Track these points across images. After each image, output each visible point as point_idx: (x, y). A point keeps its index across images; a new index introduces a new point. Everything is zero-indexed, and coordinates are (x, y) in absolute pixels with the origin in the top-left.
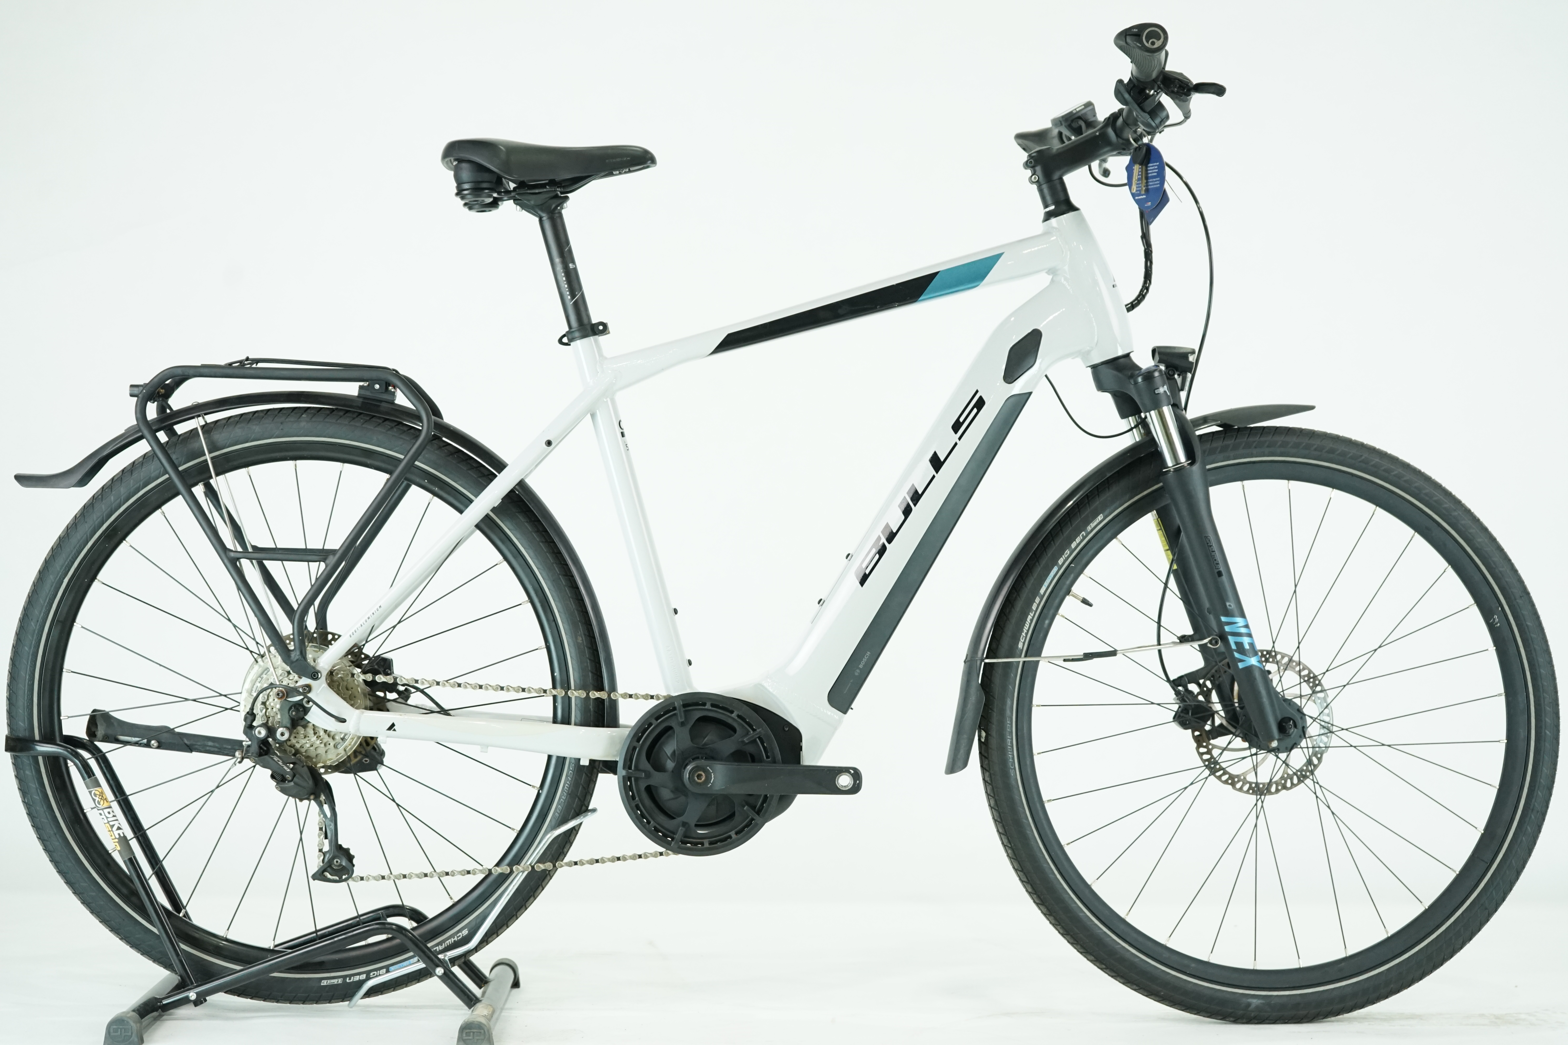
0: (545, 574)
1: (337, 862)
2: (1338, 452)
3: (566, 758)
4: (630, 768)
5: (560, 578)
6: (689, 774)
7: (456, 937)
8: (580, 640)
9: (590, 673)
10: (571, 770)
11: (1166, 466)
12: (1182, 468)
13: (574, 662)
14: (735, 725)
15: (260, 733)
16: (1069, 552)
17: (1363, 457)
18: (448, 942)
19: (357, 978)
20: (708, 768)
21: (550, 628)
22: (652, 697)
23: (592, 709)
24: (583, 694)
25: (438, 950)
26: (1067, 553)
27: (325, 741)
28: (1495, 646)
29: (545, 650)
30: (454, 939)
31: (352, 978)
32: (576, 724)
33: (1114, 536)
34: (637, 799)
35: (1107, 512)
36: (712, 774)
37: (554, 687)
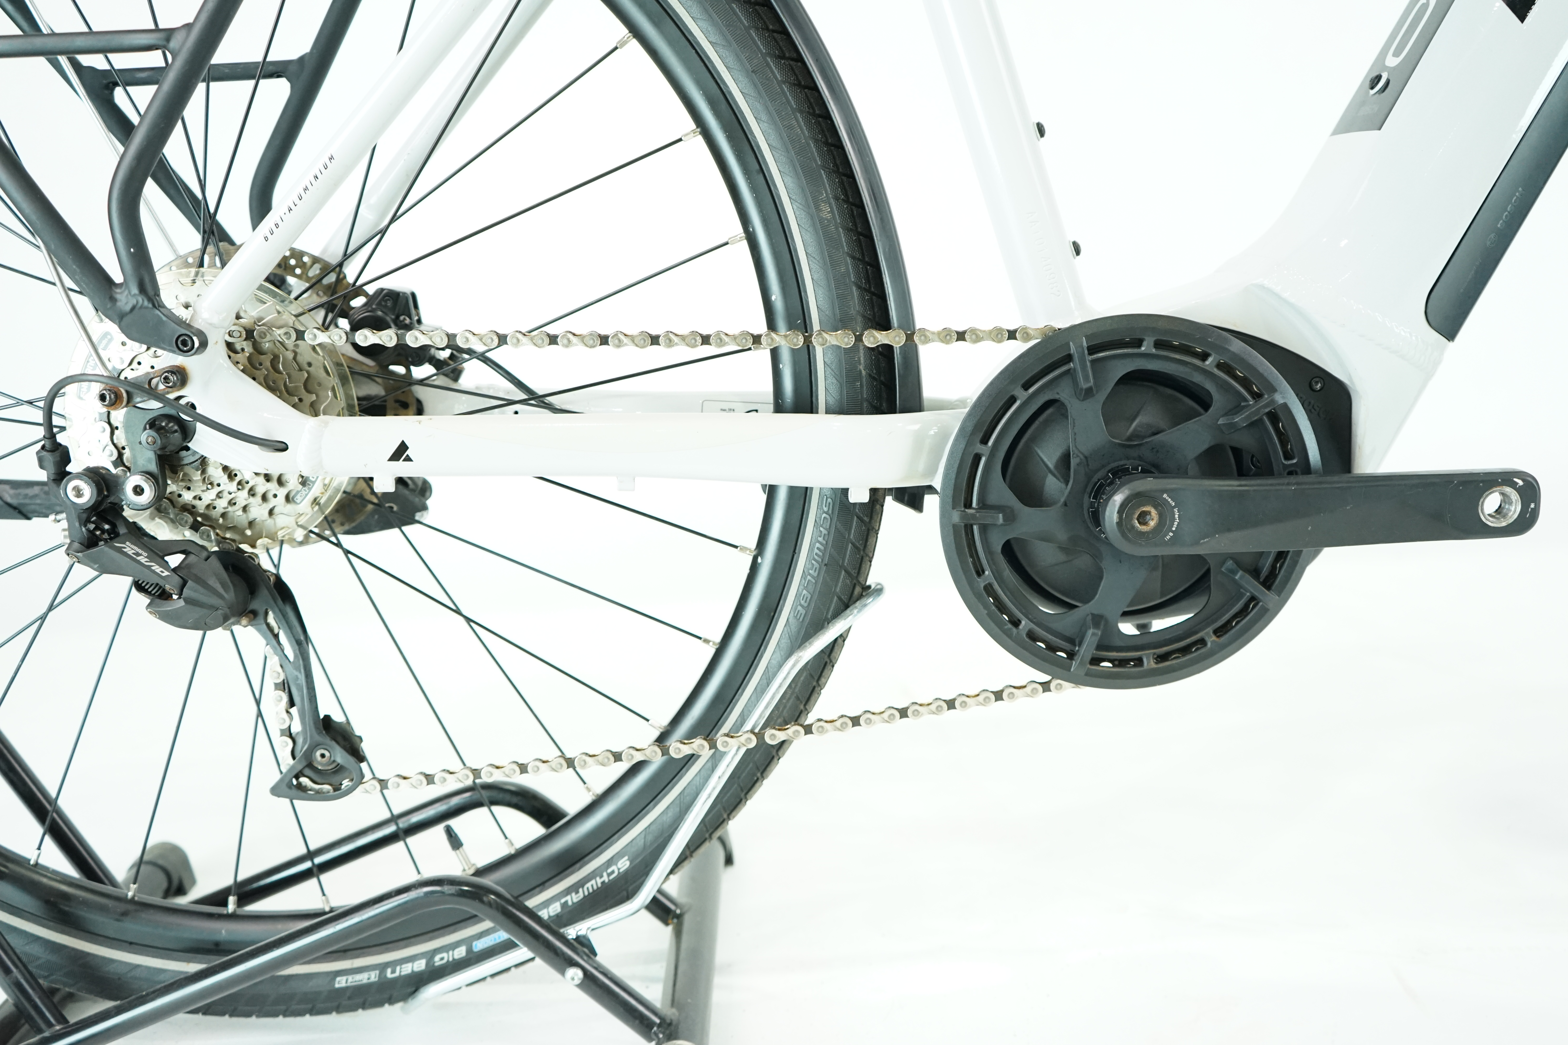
0: (731, 60)
1: (323, 756)
3: (812, 488)
4: (968, 505)
5: (768, 65)
6: (1120, 512)
7: (605, 874)
8: (826, 211)
9: (854, 288)
10: (824, 512)
13: (815, 267)
14: (1209, 386)
15: (79, 493)
18: (589, 885)
19: (407, 969)
20: (1165, 496)
21: (753, 189)
22: (1012, 335)
23: (864, 373)
24: (844, 339)
25: (570, 903)
27: (260, 490)
29: (745, 243)
30: (602, 880)
31: (398, 968)
32: (828, 412)
34: (987, 573)
36: (1176, 510)
37: (771, 325)
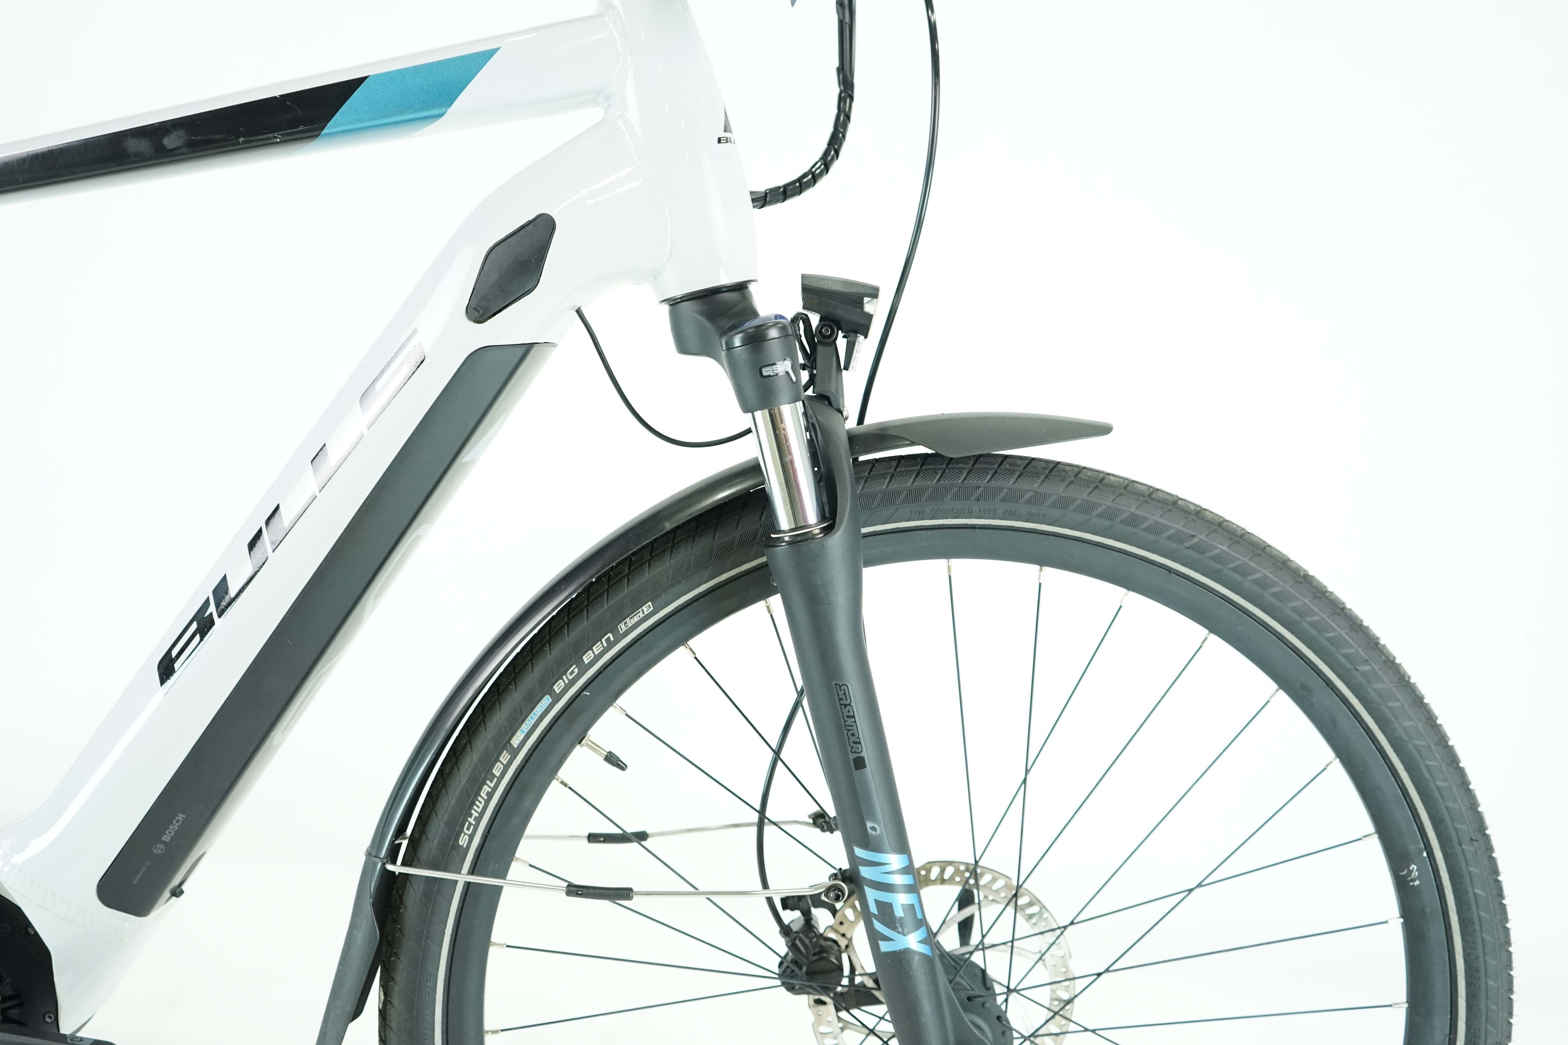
2: (1146, 525)
11: (777, 529)
12: (807, 538)
16: (576, 670)
17: (1196, 540)
26: (572, 672)
28: (1402, 917)
33: (683, 640)
35: (662, 600)
